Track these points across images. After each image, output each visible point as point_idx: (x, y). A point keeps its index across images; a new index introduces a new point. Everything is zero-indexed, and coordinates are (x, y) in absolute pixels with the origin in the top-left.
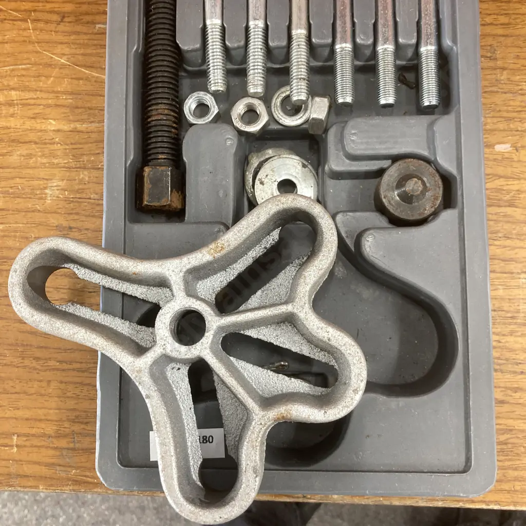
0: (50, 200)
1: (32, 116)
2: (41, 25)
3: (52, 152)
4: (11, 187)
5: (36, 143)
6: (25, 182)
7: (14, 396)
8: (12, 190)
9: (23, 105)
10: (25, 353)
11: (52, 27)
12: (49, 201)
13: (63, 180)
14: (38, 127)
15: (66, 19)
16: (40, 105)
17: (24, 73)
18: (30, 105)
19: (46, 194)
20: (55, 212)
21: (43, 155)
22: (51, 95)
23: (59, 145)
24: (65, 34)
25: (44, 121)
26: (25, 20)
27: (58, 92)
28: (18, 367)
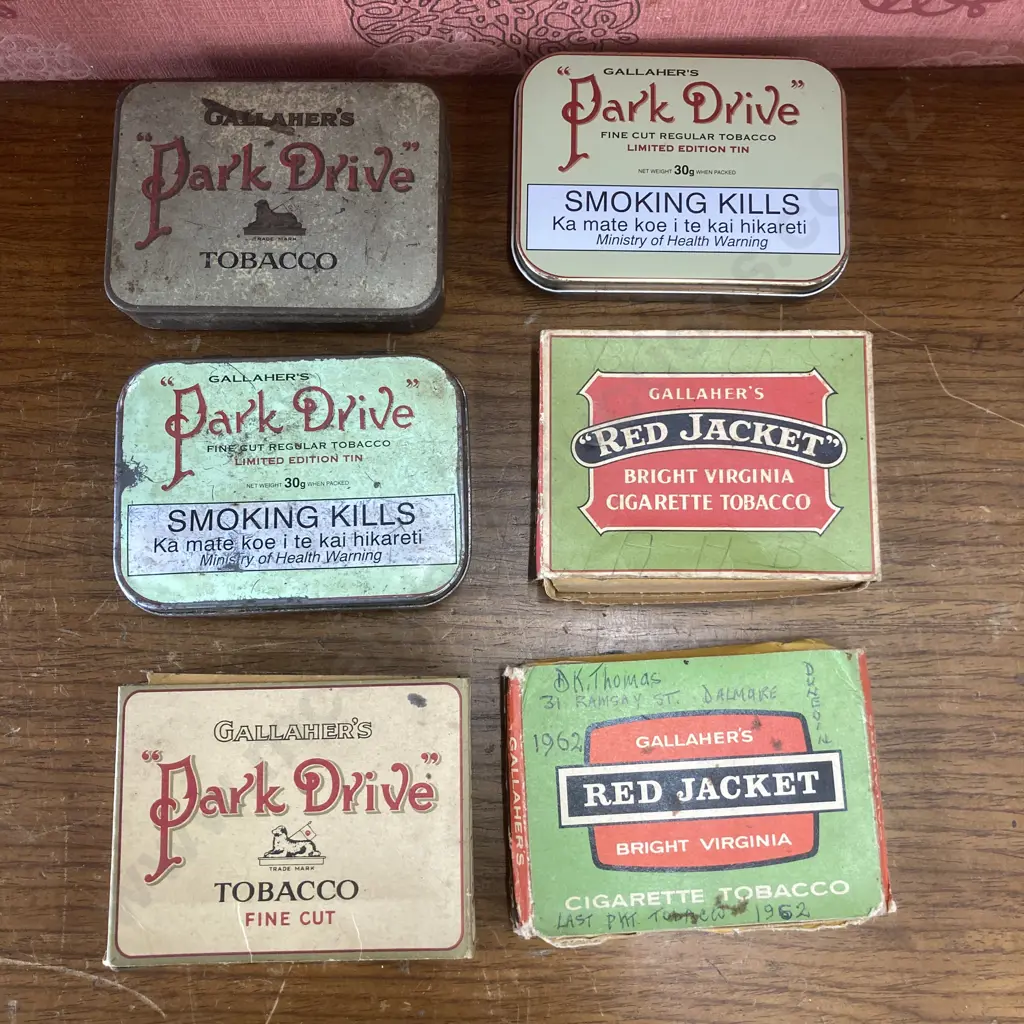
0: (999, 635)
1: (951, 500)
2: (947, 355)
3: (992, 557)
4: (933, 616)
5: (964, 544)
6: (954, 607)
7: (983, 957)
8: (936, 621)
9: (935, 483)
10: (992, 885)
11: (964, 357)
12: (997, 638)
13: (1016, 603)
14: (964, 517)
15: (985, 345)
16: (962, 482)
17: (930, 431)
18: (944, 482)
19: (991, 626)
20: (1010, 655)
21: (978, 563)
22: (977, 467)
23: (1001, 546)
24: (986, 368)
25: (972, 508)
26: (919, 346)
27: (988, 461)
28: (983, 908)
